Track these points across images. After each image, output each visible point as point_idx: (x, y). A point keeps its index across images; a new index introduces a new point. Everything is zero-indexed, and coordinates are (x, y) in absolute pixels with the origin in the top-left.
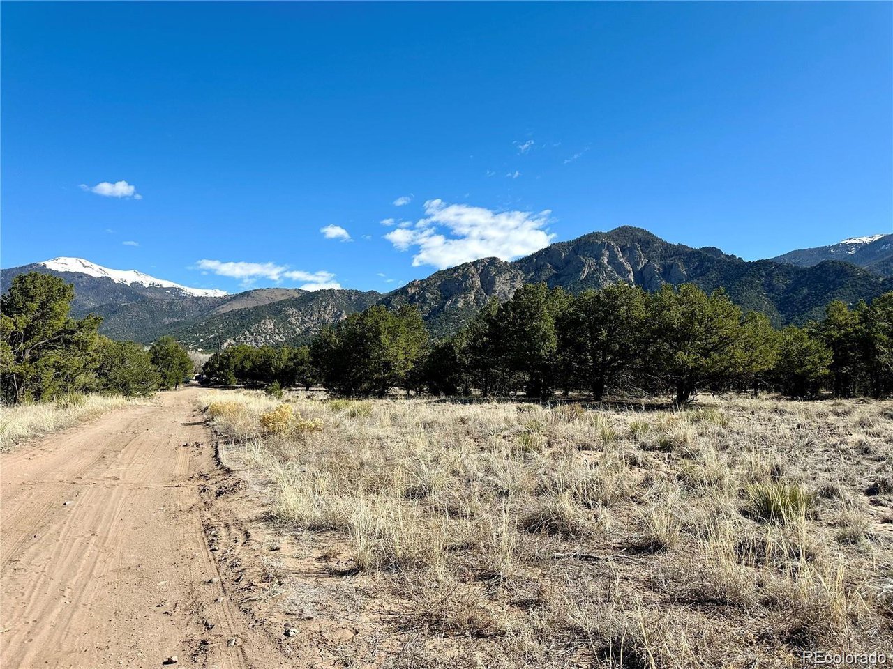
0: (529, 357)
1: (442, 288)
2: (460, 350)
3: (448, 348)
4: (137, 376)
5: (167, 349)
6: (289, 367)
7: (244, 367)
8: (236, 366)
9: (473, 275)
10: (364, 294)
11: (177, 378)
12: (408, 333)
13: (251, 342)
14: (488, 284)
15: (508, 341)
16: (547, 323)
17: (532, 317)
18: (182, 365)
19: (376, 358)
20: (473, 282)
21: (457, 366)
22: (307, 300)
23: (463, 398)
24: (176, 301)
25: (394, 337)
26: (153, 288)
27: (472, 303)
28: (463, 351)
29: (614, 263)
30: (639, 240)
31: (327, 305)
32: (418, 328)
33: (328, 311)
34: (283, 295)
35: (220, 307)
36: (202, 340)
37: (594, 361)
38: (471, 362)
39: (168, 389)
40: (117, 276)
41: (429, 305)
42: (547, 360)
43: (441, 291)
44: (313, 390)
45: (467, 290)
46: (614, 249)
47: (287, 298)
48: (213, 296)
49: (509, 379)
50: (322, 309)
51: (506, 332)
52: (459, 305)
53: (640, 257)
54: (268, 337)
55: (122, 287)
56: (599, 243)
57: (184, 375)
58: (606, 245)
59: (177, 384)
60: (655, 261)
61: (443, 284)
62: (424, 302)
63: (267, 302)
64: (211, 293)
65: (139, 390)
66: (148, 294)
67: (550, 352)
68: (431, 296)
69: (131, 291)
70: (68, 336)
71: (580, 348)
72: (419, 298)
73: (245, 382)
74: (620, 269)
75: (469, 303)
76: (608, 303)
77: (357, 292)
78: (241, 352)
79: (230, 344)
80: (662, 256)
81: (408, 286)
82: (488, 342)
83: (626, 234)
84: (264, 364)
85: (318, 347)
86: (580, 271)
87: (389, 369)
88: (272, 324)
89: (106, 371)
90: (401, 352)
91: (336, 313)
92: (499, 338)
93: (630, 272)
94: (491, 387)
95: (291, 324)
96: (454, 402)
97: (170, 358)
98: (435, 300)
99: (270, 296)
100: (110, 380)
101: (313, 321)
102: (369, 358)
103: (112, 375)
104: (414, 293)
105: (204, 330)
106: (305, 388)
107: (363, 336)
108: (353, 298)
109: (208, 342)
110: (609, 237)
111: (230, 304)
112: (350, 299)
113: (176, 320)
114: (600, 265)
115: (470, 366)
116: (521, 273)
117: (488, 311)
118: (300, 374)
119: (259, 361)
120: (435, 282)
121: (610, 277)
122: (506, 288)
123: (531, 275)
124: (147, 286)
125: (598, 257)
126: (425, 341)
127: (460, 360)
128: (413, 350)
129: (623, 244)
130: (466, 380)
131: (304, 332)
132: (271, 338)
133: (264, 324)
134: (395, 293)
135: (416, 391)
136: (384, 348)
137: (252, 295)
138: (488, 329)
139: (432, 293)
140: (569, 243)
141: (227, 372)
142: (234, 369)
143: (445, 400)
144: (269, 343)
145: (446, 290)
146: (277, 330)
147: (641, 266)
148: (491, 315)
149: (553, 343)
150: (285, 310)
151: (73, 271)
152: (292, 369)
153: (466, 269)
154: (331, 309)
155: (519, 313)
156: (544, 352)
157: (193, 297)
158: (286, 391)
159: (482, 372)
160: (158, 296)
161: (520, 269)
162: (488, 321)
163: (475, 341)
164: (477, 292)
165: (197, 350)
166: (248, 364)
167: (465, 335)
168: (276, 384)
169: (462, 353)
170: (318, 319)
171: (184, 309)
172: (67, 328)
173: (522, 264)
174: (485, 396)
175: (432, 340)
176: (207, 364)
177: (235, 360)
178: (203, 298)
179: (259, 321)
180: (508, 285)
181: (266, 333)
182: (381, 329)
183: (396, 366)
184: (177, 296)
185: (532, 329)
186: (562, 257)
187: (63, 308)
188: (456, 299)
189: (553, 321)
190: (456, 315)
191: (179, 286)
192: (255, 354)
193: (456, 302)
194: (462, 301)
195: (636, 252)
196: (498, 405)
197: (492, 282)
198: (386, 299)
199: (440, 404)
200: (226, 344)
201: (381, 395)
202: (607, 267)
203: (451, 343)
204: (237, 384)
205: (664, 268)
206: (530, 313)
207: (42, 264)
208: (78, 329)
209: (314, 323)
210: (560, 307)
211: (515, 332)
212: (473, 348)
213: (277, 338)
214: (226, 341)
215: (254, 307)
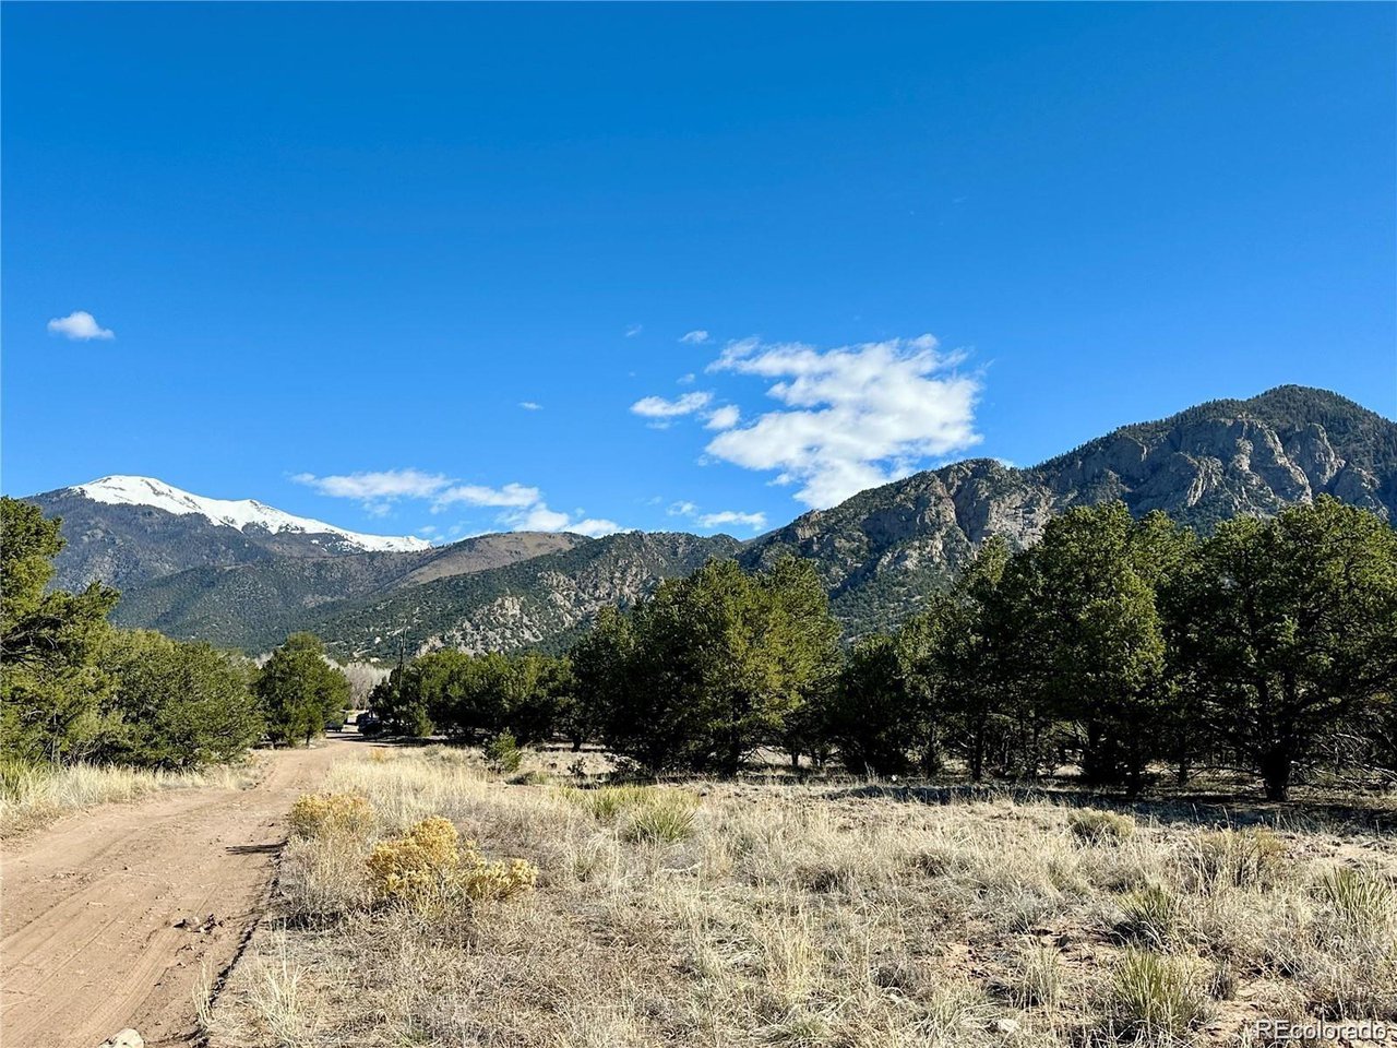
0: (1092, 685)
1: (869, 527)
2: (914, 665)
3: (883, 661)
4: (213, 719)
5: (293, 660)
6: (539, 698)
7: (447, 697)
8: (432, 694)
9: (940, 498)
10: (704, 541)
11: (310, 721)
12: (789, 624)
13: (474, 643)
14: (972, 518)
15: (1032, 645)
16: (1138, 600)
17: (1089, 585)
18: (321, 695)
19: (717, 682)
20: (938, 513)
21: (908, 705)
22: (586, 555)
23: (924, 784)
24: (330, 561)
25: (759, 633)
26: (285, 535)
27: (937, 560)
28: (922, 668)
29: (1266, 469)
30: (1323, 418)
31: (628, 566)
32: (814, 612)
33: (630, 579)
34: (539, 545)
35: (416, 572)
36: (378, 640)
37: (1263, 698)
38: (941, 693)
39: (291, 744)
40: (218, 511)
41: (844, 565)
42: (1140, 695)
43: (868, 534)
44: (589, 751)
45: (927, 532)
46: (1265, 436)
47: (547, 552)
48: (402, 550)
49: (1036, 735)
50: (617, 575)
51: (1027, 623)
52: (910, 564)
53: (1328, 455)
54: (508, 634)
55: (227, 533)
56: (1230, 423)
57: (325, 714)
58: (1246, 427)
59: (310, 734)
60: (1361, 463)
61: (875, 518)
62: (832, 557)
63: (508, 561)
64: (400, 544)
65: (217, 748)
66: (276, 548)
67: (1148, 672)
68: (847, 545)
69: (243, 542)
70: (45, 632)
71: (1226, 665)
72: (821, 549)
73: (451, 731)
74: (1280, 481)
75: (931, 559)
76: (1296, 550)
77: (690, 539)
78: (444, 666)
79: (433, 648)
80: (1378, 451)
81: (796, 524)
82: (982, 647)
83: (1292, 405)
84: (488, 691)
85: (590, 655)
86: (1186, 487)
87: (746, 708)
88: (517, 607)
89: (151, 708)
90: (773, 668)
91: (645, 583)
92: (1009, 637)
93: (1303, 488)
94: (989, 755)
95: (554, 606)
96: (901, 796)
97: (297, 678)
98: (853, 552)
99: (514, 549)
100: (158, 728)
101: (597, 599)
102: (700, 682)
103: (163, 715)
104: (811, 539)
105: (384, 619)
106: (572, 745)
107: (686, 630)
108: (680, 550)
109: (391, 643)
110: (1252, 410)
111: (435, 566)
112: (675, 553)
113: (329, 599)
114: (1232, 473)
115: (938, 705)
116: (1048, 493)
117: (980, 573)
118: (561, 714)
119: (478, 684)
120: (856, 515)
121: (1258, 500)
122: (1014, 527)
123: (1071, 496)
124: (274, 531)
125: (1227, 454)
126: (831, 643)
127: (914, 688)
128: (802, 663)
129: (1285, 425)
130: (929, 738)
131: (580, 623)
132: (513, 636)
133: (501, 606)
134: (769, 540)
135: (814, 756)
136: (734, 659)
137: (479, 546)
138: (981, 615)
139: (850, 538)
140: (1158, 426)
141: (414, 709)
142: (428, 702)
143: (880, 792)
144: (510, 645)
145: (880, 532)
146: (525, 620)
147: (1329, 474)
148: (988, 582)
149: (1154, 649)
150: (542, 577)
151: (135, 503)
152: (546, 702)
153: (923, 486)
154: (636, 575)
155: (1059, 577)
156: (1131, 674)
157: (365, 553)
158: (532, 751)
159: (968, 719)
160: (296, 551)
161: (1046, 483)
162: (981, 596)
163: (949, 643)
164: (948, 535)
165: (368, 661)
166: (456, 692)
167: (925, 629)
168: (506, 737)
169: (919, 673)
170: (609, 595)
171: (346, 578)
172: (42, 614)
173: (1052, 472)
174: (977, 777)
175: (851, 640)
176: (378, 690)
177: (432, 682)
178: (383, 554)
179: (492, 601)
180: (1020, 520)
181: (505, 625)
182: (727, 614)
183: (763, 701)
184: (332, 550)
185: (1098, 616)
186: (1143, 457)
187: (35, 571)
188: (903, 551)
189: (1151, 594)
190: (903, 585)
191: (338, 531)
192: (471, 669)
193: (902, 557)
194: (915, 554)
195: (1315, 444)
196: (1015, 809)
197: (982, 514)
198: (750, 551)
199: (866, 800)
200: (425, 649)
201: (728, 769)
202: (1248, 478)
203: (892, 648)
204: (434, 734)
205: (1384, 478)
206: (1086, 575)
207: (77, 489)
208: (67, 616)
209: (601, 603)
210: (1162, 562)
211: (1050, 623)
212: (945, 659)
213: (527, 635)
214: (426, 642)
215: (483, 572)
